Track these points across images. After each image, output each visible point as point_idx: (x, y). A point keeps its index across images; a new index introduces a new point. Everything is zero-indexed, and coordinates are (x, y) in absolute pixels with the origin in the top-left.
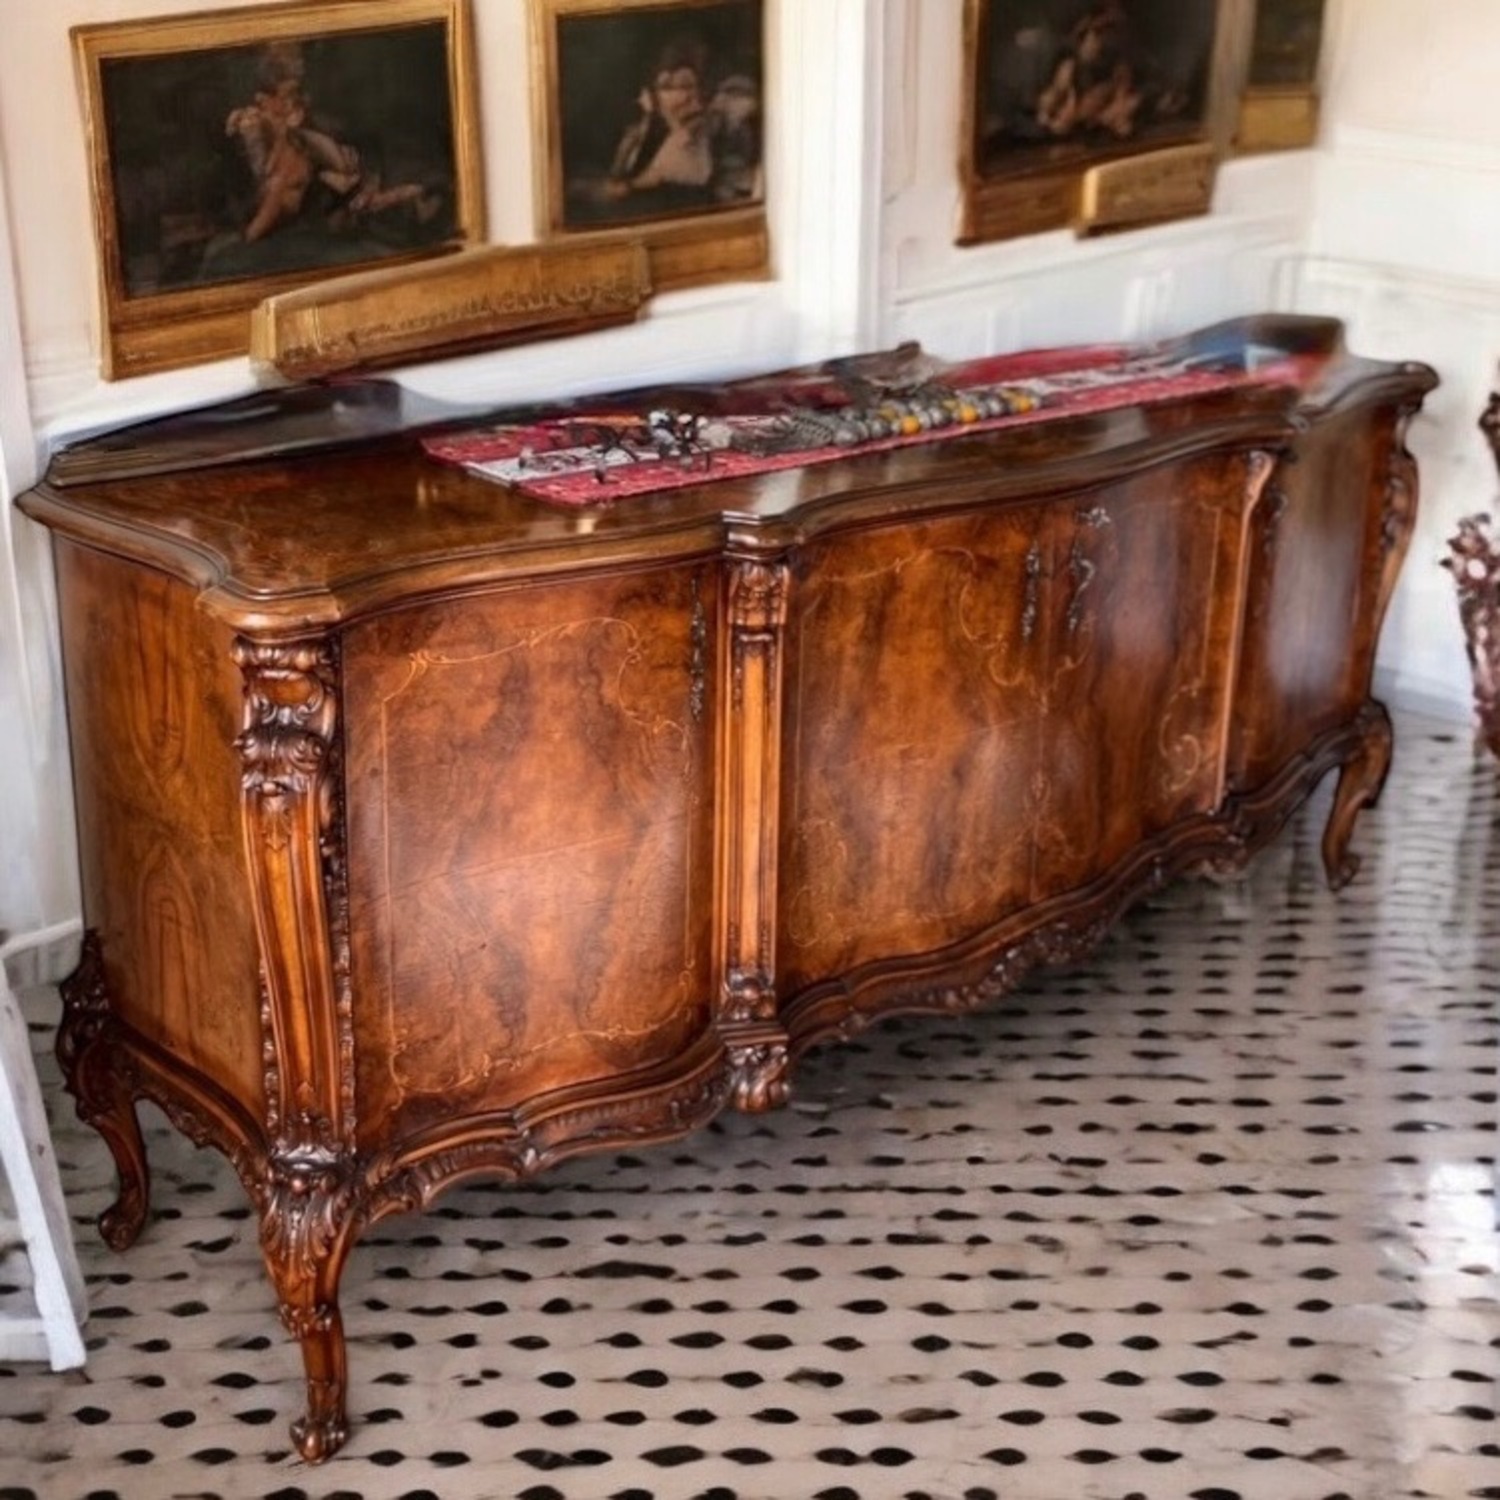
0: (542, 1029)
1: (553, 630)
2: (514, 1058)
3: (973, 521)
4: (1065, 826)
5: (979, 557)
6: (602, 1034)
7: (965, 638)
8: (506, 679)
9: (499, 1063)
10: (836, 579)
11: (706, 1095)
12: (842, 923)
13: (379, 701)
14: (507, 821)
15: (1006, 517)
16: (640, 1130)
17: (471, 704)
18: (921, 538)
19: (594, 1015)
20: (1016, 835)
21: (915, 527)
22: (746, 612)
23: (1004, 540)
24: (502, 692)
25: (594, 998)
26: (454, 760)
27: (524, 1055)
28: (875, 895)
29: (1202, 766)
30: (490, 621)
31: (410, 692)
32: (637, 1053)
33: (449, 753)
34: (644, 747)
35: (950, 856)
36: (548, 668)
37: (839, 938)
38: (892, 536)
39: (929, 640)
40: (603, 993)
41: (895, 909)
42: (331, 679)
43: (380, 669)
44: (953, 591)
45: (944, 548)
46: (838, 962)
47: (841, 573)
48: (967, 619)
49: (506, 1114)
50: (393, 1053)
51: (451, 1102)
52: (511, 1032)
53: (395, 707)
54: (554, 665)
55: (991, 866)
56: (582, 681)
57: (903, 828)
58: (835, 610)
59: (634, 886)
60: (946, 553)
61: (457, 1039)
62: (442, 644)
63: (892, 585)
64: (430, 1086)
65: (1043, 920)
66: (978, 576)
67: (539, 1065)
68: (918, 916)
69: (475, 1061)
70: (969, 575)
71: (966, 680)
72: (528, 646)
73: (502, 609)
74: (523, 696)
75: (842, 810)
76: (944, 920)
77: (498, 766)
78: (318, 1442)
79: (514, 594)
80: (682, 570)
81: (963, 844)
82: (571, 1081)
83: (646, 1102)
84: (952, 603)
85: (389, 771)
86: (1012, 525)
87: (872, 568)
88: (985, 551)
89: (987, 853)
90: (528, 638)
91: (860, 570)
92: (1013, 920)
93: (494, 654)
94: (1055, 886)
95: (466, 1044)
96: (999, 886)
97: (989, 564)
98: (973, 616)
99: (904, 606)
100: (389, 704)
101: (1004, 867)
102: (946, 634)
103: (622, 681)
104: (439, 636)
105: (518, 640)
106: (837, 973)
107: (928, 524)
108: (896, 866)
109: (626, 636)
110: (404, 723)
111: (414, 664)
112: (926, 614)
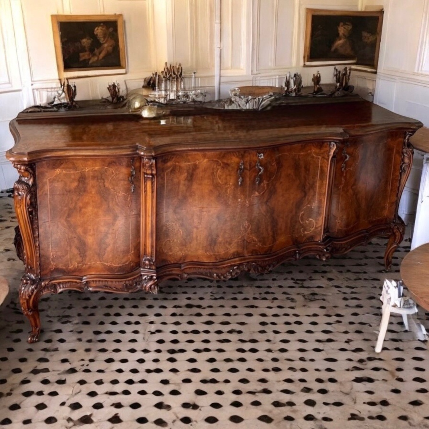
0: (90, 260)
1: (92, 168)
2: (83, 265)
3: (221, 153)
4: (257, 237)
5: (223, 163)
6: (106, 264)
7: (219, 183)
8: (80, 178)
9: (79, 265)
10: (177, 164)
11: (135, 285)
12: (181, 250)
13: (47, 179)
14: (80, 210)
15: (232, 153)
16: (115, 289)
17: (71, 182)
18: (204, 156)
19: (104, 259)
20: (239, 237)
21: (202, 153)
22: (146, 170)
23: (231, 159)
24: (79, 181)
25: (104, 255)
26: (67, 194)
27: (86, 265)
28: (192, 245)
29: (316, 228)
30: (76, 164)
31: (55, 178)
32: (116, 271)
33: (65, 193)
34: (116, 198)
35: (216, 239)
36: (91, 177)
37: (180, 254)
38: (195, 154)
39: (208, 182)
40: (106, 254)
41: (199, 249)
42: (33, 173)
43: (47, 172)
44: (215, 170)
45: (211, 159)
46: (180, 260)
47: (179, 163)
48: (220, 178)
49: (81, 277)
50: (51, 257)
51: (67, 271)
52: (82, 259)
53: (51, 181)
54: (92, 176)
55: (230, 244)
56: (99, 181)
57: (200, 229)
58: (177, 171)
59: (114, 231)
60: (212, 160)
61: (69, 257)
62: (64, 168)
63: (195, 167)
64: (62, 266)
65: (247, 261)
66: (223, 168)
67: (90, 267)
68: (206, 252)
69: (73, 263)
70: (220, 167)
71: (220, 194)
72: (85, 171)
73: (79, 162)
74: (84, 182)
75: (180, 222)
76: (214, 255)
77: (78, 197)
78: (31, 339)
79: (82, 159)
80: (128, 158)
81: (220, 236)
82: (98, 273)
83: (117, 283)
84: (215, 173)
85: (50, 195)
86: (234, 155)
87: (189, 162)
88: (225, 161)
89: (229, 240)
90: (85, 169)
91: (185, 162)
92: (237, 259)
93: (77, 172)
94: (254, 252)
95: (71, 259)
96: (232, 249)
97: (227, 165)
98: (222, 178)
99: (199, 173)
100: (49, 180)
101: (234, 244)
102: (213, 181)
103: (110, 182)
104: (62, 166)
105: (82, 169)
106: (180, 262)
107: (207, 153)
108: (198, 238)
109: (111, 172)
110: (53, 185)
111: (56, 172)
112: (206, 175)
